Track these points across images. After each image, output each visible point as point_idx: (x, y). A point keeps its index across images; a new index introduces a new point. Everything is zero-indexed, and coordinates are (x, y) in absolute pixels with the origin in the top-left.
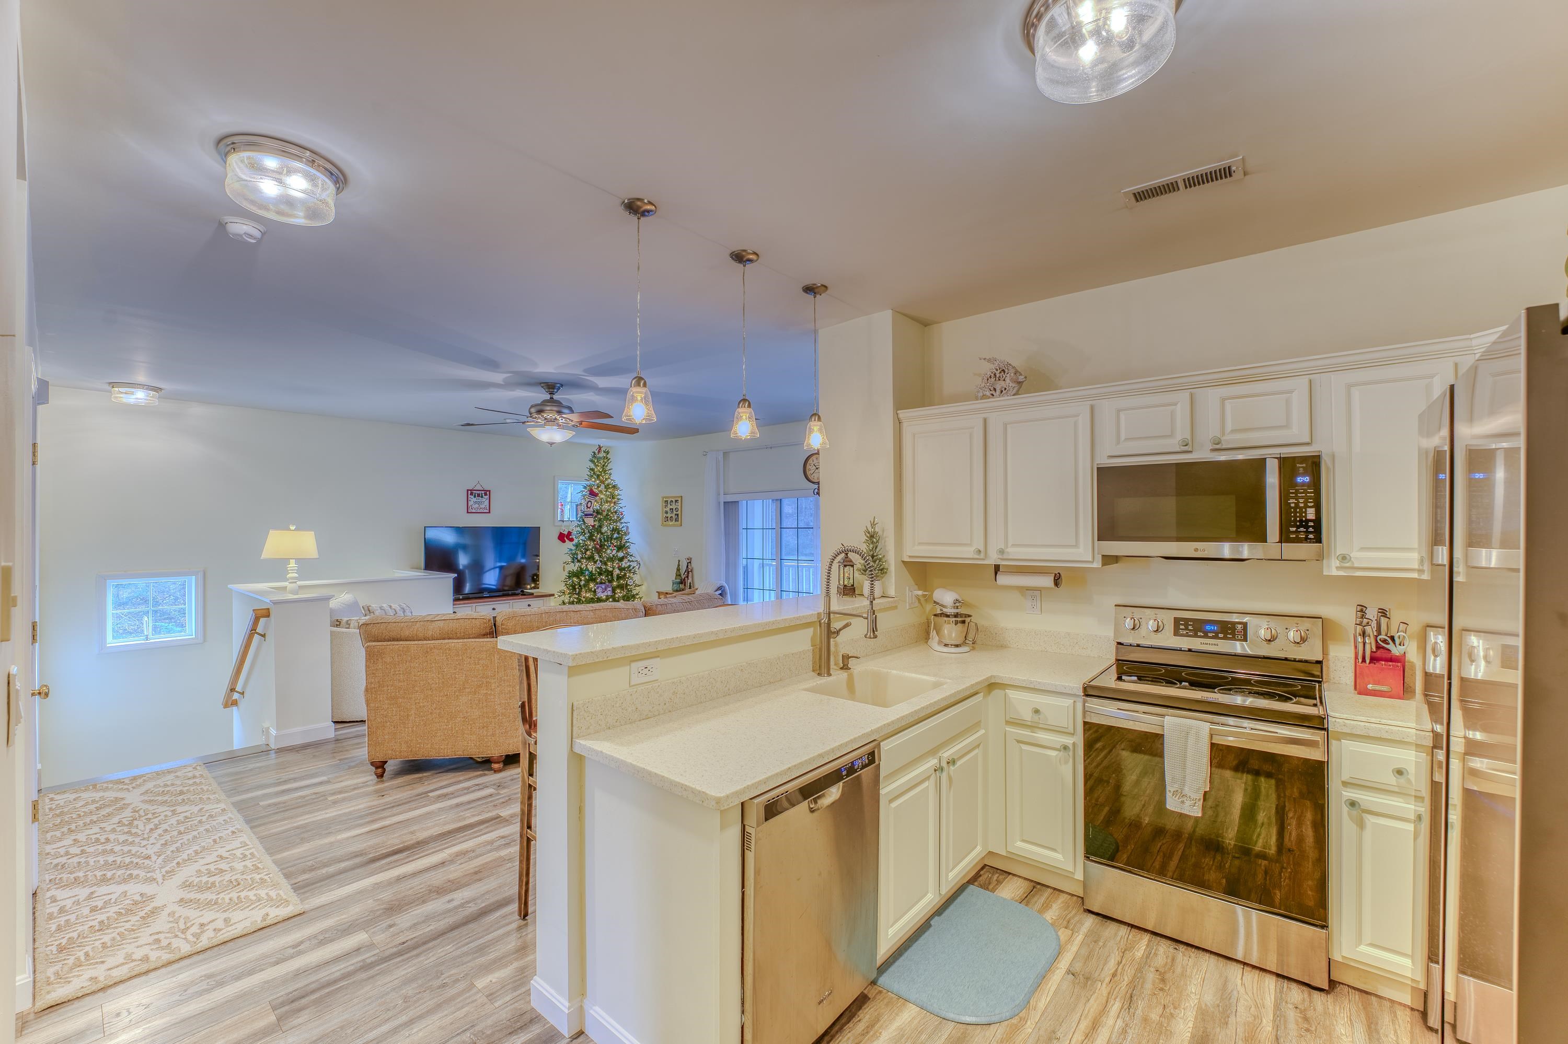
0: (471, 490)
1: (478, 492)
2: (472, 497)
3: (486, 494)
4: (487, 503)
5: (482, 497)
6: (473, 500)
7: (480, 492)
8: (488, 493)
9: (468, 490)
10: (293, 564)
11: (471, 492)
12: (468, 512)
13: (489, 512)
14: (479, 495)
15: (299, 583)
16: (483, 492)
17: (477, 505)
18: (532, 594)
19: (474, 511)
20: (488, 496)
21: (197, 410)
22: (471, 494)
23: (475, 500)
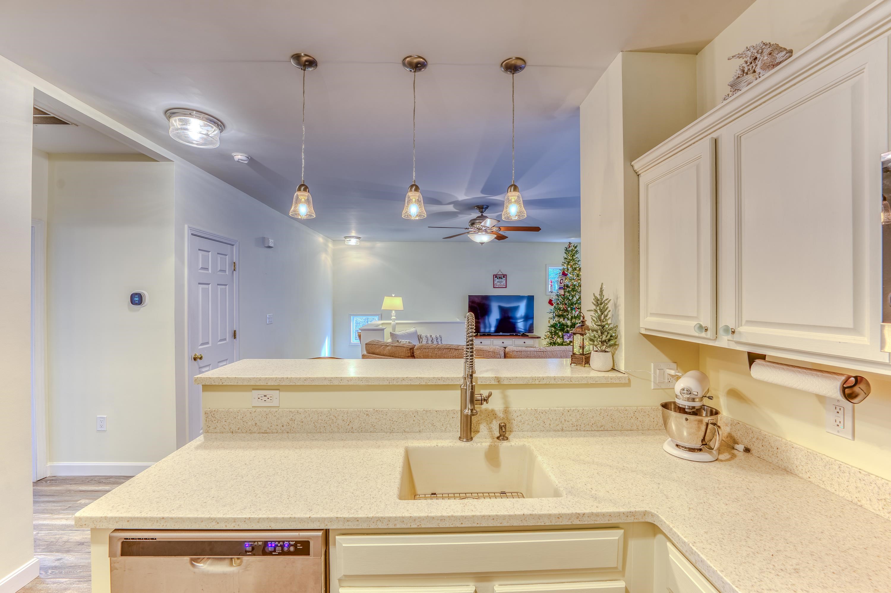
0: (495, 275)
1: (500, 276)
2: (496, 279)
3: (504, 277)
4: (504, 282)
5: (502, 279)
6: (497, 280)
7: (501, 276)
8: (505, 276)
9: (494, 275)
10: (394, 312)
11: (495, 276)
12: (494, 287)
13: (506, 287)
14: (500, 278)
15: (397, 321)
16: (502, 276)
17: (499, 283)
18: (528, 336)
19: (497, 287)
20: (505, 278)
21: (379, 245)
22: (496, 277)
23: (498, 280)
